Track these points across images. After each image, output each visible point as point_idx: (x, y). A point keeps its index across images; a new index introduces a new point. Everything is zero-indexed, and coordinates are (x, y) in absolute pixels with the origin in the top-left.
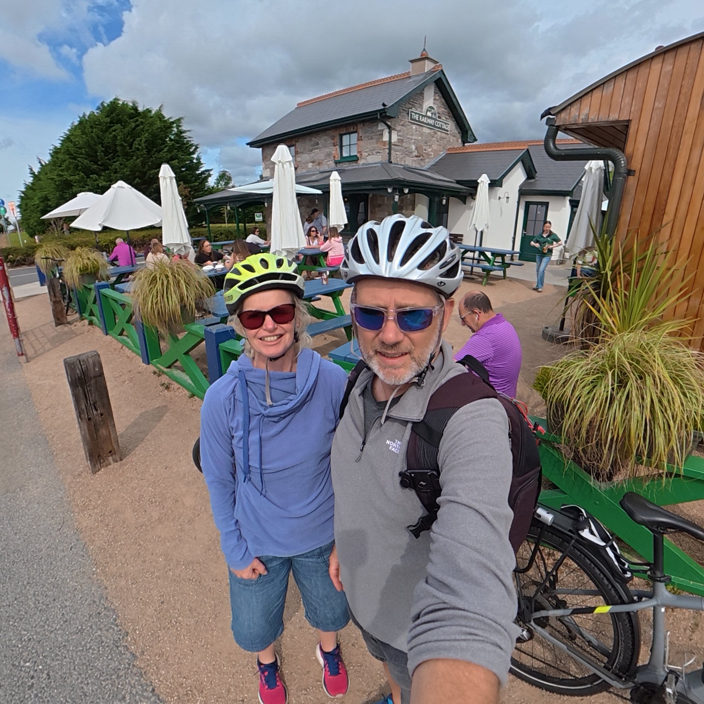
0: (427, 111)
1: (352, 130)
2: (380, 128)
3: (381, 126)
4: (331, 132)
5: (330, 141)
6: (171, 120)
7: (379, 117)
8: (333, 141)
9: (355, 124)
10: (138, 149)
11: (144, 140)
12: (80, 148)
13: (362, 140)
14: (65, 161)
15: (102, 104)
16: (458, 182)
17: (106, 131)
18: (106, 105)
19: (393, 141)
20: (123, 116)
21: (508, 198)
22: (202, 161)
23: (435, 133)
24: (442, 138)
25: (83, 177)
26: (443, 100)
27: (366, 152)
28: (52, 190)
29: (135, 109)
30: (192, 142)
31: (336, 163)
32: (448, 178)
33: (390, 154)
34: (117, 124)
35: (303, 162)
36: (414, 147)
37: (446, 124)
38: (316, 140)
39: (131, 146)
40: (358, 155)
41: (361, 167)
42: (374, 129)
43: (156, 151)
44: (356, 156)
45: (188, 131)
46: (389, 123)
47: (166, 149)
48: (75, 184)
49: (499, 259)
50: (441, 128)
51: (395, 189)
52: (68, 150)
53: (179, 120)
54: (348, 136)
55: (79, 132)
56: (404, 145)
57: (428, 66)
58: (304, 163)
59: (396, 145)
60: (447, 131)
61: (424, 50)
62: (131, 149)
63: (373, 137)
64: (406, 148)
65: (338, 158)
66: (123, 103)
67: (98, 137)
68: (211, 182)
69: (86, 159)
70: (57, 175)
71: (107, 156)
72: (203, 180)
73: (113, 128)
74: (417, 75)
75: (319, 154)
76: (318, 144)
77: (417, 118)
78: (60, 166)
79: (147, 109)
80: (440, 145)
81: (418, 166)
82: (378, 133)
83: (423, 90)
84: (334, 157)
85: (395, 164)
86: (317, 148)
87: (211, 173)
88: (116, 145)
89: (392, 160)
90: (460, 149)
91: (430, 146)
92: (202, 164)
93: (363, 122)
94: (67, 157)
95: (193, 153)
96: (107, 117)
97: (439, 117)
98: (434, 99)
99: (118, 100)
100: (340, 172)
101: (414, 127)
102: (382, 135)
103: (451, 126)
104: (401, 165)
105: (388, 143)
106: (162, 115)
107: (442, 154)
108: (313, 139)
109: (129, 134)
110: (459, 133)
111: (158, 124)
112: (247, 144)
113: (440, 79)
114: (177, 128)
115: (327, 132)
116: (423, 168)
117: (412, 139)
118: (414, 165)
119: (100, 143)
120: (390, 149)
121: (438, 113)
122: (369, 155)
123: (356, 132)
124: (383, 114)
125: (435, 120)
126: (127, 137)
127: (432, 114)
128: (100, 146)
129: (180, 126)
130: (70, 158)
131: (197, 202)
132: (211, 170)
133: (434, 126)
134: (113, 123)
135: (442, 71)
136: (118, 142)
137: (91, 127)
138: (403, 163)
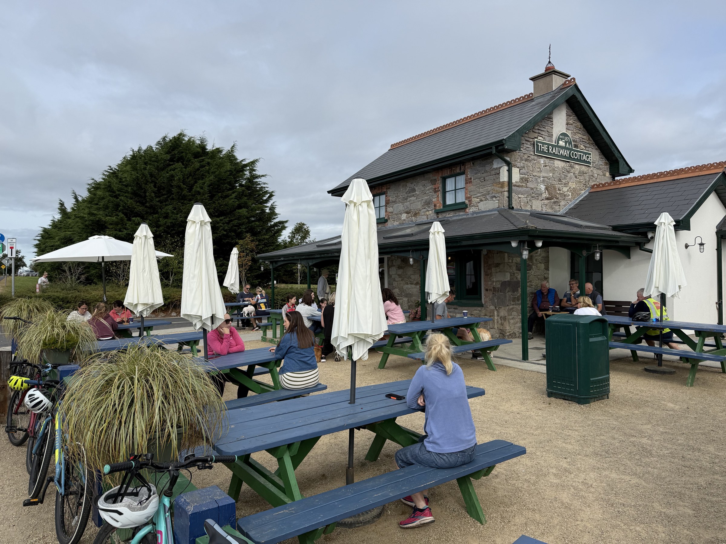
0: (559, 139)
1: (458, 171)
2: (495, 166)
3: (497, 164)
4: (431, 176)
5: (430, 187)
6: (243, 163)
7: (494, 151)
8: (433, 187)
9: (463, 163)
10: (199, 193)
11: (208, 183)
12: (126, 186)
13: (471, 182)
14: (103, 198)
15: (164, 139)
16: (615, 228)
17: (163, 169)
18: (168, 139)
19: (514, 181)
20: (186, 154)
21: (702, 244)
22: (277, 211)
23: (572, 167)
24: (582, 173)
25: (122, 220)
26: (579, 124)
27: (477, 197)
28: (79, 230)
29: (203, 147)
30: (267, 189)
31: (438, 213)
32: (598, 223)
33: (510, 197)
34: (178, 162)
35: (395, 212)
36: (543, 187)
37: (586, 154)
38: (412, 186)
39: (190, 189)
40: (467, 202)
41: (470, 216)
42: (487, 168)
43: (221, 197)
44: (464, 203)
45: (263, 176)
46: (508, 159)
47: (234, 195)
48: (111, 227)
49: (710, 340)
50: (580, 160)
51: (521, 243)
52: (110, 186)
53: (253, 163)
54: (453, 179)
55: (128, 168)
56: (530, 185)
57: (557, 82)
58: (397, 214)
59: (518, 186)
60: (589, 163)
61: (550, 62)
62: (190, 192)
63: (487, 178)
64: (532, 189)
65: (440, 206)
66: (189, 140)
67: (151, 175)
68: (285, 235)
69: (131, 199)
70: (89, 214)
71: (159, 197)
72: (275, 233)
73: (172, 167)
74: (543, 96)
75: (416, 203)
76: (414, 190)
77: (545, 148)
78: (97, 204)
79: (217, 149)
80: (580, 182)
81: (550, 211)
82: (493, 172)
83: (551, 113)
84: (435, 206)
85: (518, 210)
86: (413, 196)
87: (286, 225)
88: (172, 186)
89: (513, 205)
90: (609, 184)
91: (566, 184)
92: (276, 214)
93: (474, 159)
94: (107, 194)
95: (267, 201)
96: (167, 153)
97: (576, 146)
98: (567, 124)
99: (184, 136)
100: (444, 223)
101: (542, 161)
102: (499, 174)
103: (595, 156)
104: (526, 211)
105: (506, 184)
106: (234, 156)
107: (584, 193)
108: (409, 185)
109: (190, 175)
110: (606, 164)
111: (228, 166)
112: (329, 192)
113: (574, 96)
114: (250, 173)
115: (426, 176)
116: (558, 214)
117: (539, 177)
118: (546, 210)
119: (152, 182)
120: (510, 191)
121: (574, 141)
122: (481, 201)
123: (463, 173)
124: (500, 148)
125: (571, 150)
126: (188, 178)
127: (566, 142)
128: (152, 185)
129: (254, 170)
130: (111, 196)
131: (262, 258)
132: (286, 222)
133: (570, 158)
134: (174, 161)
135: (576, 86)
136: (174, 183)
137: (146, 164)
138: (528, 208)
